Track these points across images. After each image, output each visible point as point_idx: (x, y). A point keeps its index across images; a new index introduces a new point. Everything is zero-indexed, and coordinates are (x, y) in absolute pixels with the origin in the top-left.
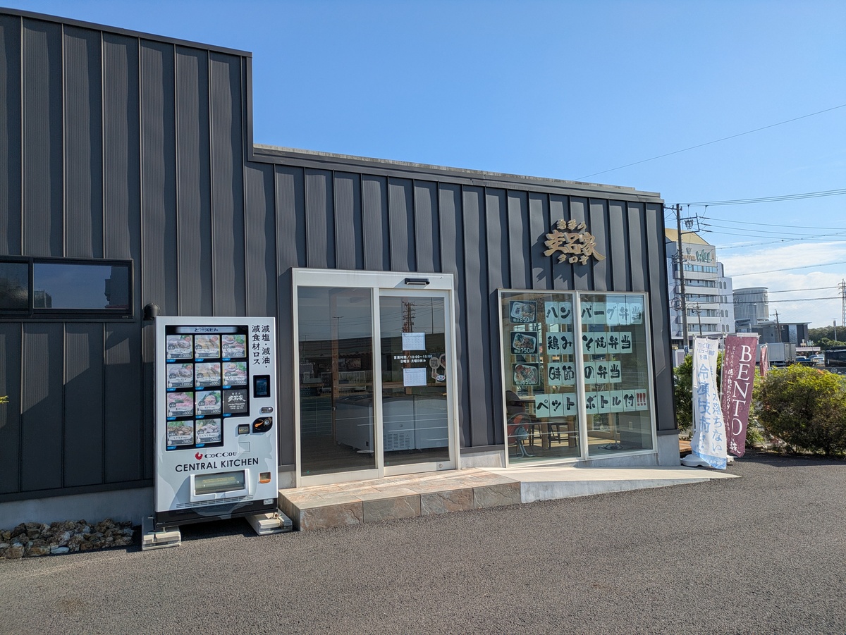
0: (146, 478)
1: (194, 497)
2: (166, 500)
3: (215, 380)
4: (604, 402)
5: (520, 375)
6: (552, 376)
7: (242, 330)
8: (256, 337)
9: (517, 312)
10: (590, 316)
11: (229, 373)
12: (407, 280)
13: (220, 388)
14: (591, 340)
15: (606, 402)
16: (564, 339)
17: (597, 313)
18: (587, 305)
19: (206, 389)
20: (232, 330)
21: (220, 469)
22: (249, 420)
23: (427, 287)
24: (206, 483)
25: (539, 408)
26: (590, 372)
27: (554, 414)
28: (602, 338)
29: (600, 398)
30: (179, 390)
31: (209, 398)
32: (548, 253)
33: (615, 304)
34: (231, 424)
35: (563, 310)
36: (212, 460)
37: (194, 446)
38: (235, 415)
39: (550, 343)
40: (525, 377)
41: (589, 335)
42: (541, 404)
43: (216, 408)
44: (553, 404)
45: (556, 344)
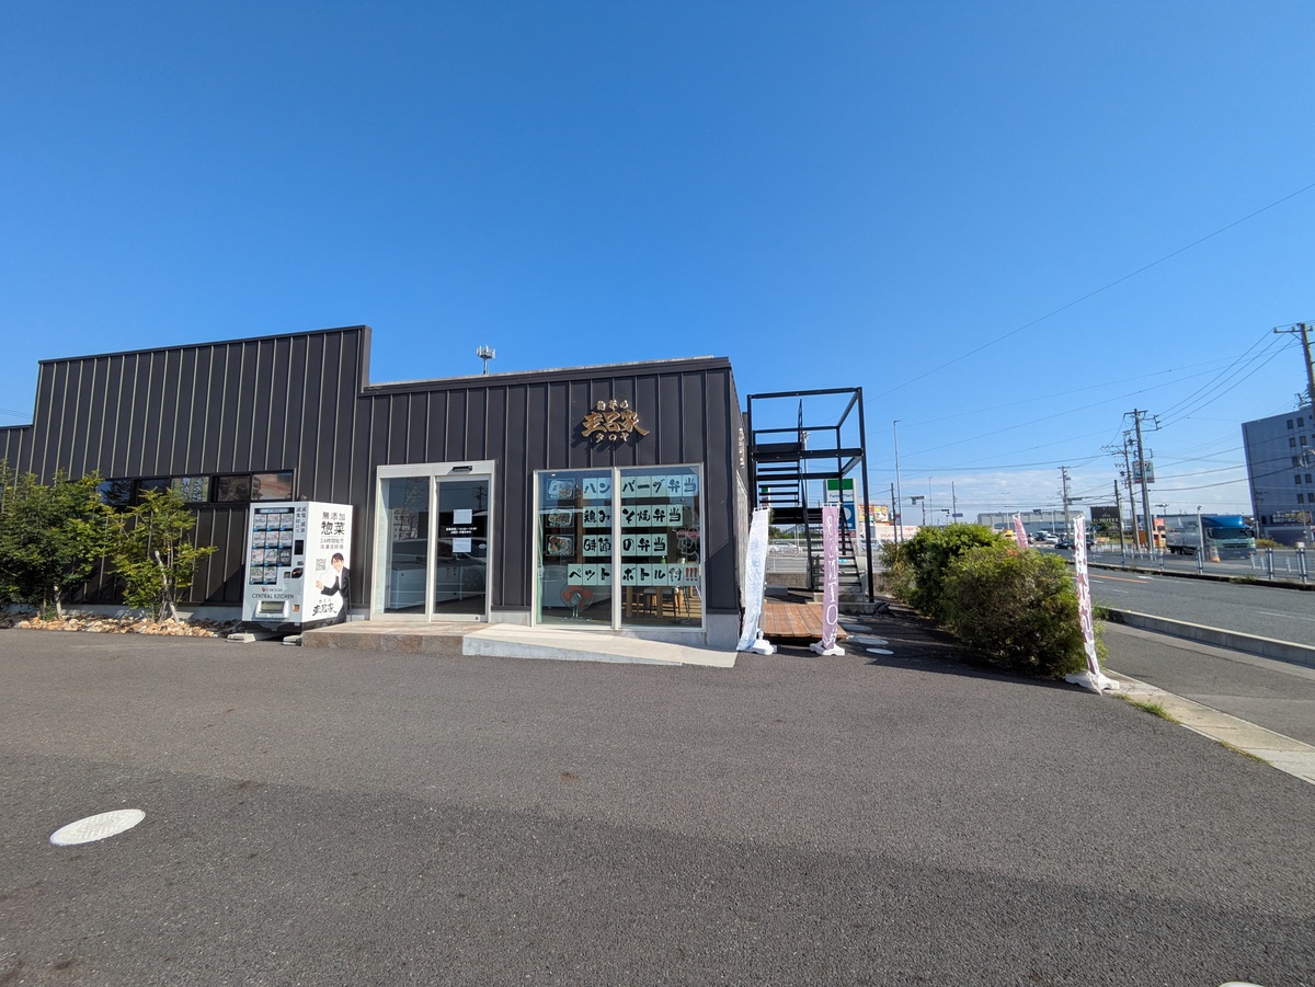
0: (239, 602)
1: (258, 614)
2: (247, 616)
3: (275, 542)
4: (644, 574)
5: (554, 546)
6: (587, 547)
7: (291, 510)
8: (298, 515)
9: (554, 489)
10: (633, 490)
11: (283, 539)
12: (455, 468)
13: (277, 547)
14: (633, 514)
15: (647, 575)
16: (601, 512)
17: (640, 487)
18: (629, 479)
19: (270, 548)
20: (286, 511)
21: (273, 599)
22: (290, 569)
23: (471, 473)
24: (266, 607)
25: (571, 576)
26: (630, 544)
27: (586, 583)
28: (646, 511)
29: (639, 571)
30: (258, 548)
31: (272, 554)
32: (586, 434)
33: (664, 477)
34: (282, 570)
35: (602, 485)
36: (270, 593)
37: (262, 583)
38: (284, 565)
39: (586, 516)
40: (559, 547)
41: (630, 509)
42: (573, 573)
43: (274, 560)
44: (587, 573)
45: (593, 518)
